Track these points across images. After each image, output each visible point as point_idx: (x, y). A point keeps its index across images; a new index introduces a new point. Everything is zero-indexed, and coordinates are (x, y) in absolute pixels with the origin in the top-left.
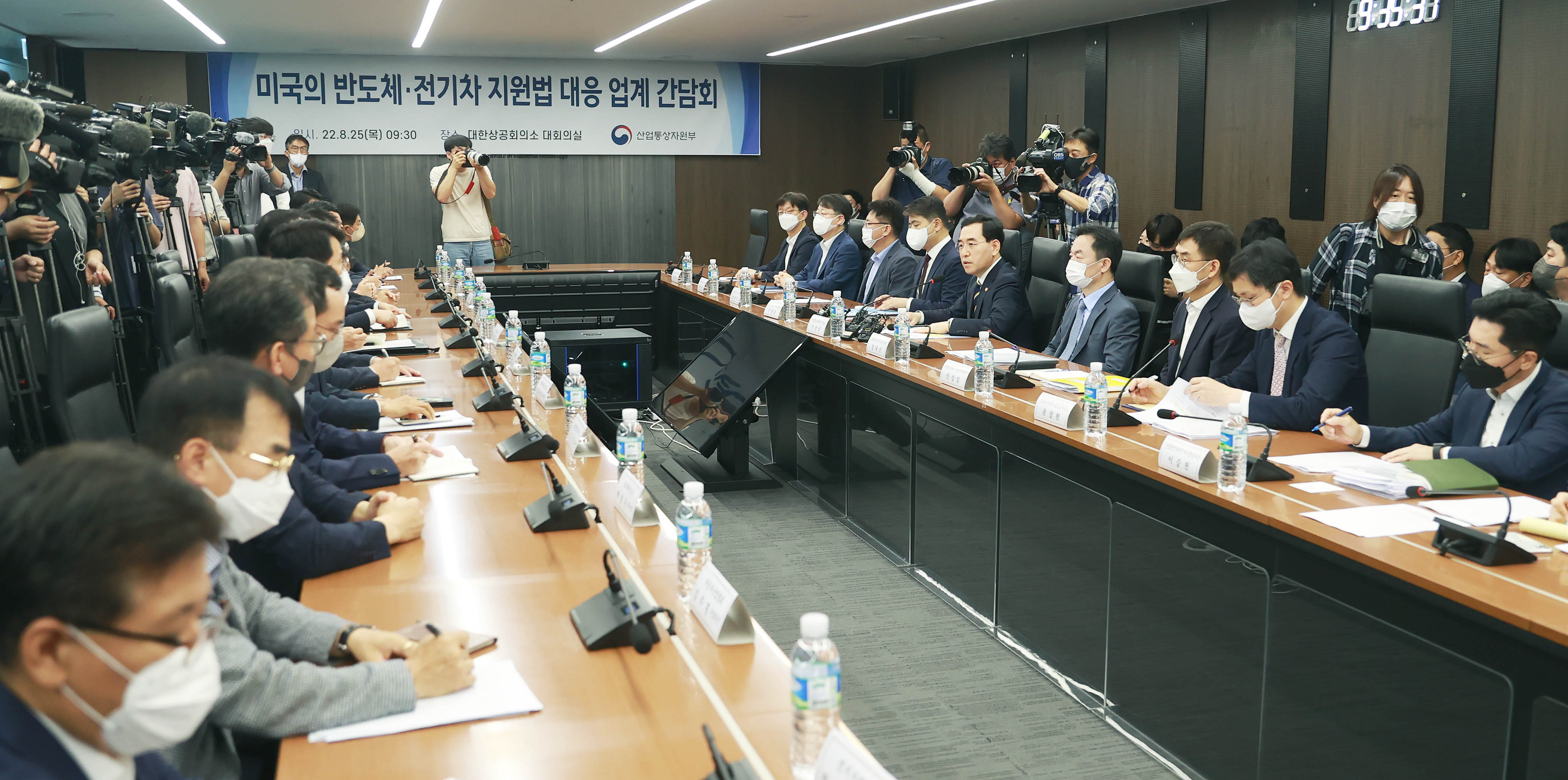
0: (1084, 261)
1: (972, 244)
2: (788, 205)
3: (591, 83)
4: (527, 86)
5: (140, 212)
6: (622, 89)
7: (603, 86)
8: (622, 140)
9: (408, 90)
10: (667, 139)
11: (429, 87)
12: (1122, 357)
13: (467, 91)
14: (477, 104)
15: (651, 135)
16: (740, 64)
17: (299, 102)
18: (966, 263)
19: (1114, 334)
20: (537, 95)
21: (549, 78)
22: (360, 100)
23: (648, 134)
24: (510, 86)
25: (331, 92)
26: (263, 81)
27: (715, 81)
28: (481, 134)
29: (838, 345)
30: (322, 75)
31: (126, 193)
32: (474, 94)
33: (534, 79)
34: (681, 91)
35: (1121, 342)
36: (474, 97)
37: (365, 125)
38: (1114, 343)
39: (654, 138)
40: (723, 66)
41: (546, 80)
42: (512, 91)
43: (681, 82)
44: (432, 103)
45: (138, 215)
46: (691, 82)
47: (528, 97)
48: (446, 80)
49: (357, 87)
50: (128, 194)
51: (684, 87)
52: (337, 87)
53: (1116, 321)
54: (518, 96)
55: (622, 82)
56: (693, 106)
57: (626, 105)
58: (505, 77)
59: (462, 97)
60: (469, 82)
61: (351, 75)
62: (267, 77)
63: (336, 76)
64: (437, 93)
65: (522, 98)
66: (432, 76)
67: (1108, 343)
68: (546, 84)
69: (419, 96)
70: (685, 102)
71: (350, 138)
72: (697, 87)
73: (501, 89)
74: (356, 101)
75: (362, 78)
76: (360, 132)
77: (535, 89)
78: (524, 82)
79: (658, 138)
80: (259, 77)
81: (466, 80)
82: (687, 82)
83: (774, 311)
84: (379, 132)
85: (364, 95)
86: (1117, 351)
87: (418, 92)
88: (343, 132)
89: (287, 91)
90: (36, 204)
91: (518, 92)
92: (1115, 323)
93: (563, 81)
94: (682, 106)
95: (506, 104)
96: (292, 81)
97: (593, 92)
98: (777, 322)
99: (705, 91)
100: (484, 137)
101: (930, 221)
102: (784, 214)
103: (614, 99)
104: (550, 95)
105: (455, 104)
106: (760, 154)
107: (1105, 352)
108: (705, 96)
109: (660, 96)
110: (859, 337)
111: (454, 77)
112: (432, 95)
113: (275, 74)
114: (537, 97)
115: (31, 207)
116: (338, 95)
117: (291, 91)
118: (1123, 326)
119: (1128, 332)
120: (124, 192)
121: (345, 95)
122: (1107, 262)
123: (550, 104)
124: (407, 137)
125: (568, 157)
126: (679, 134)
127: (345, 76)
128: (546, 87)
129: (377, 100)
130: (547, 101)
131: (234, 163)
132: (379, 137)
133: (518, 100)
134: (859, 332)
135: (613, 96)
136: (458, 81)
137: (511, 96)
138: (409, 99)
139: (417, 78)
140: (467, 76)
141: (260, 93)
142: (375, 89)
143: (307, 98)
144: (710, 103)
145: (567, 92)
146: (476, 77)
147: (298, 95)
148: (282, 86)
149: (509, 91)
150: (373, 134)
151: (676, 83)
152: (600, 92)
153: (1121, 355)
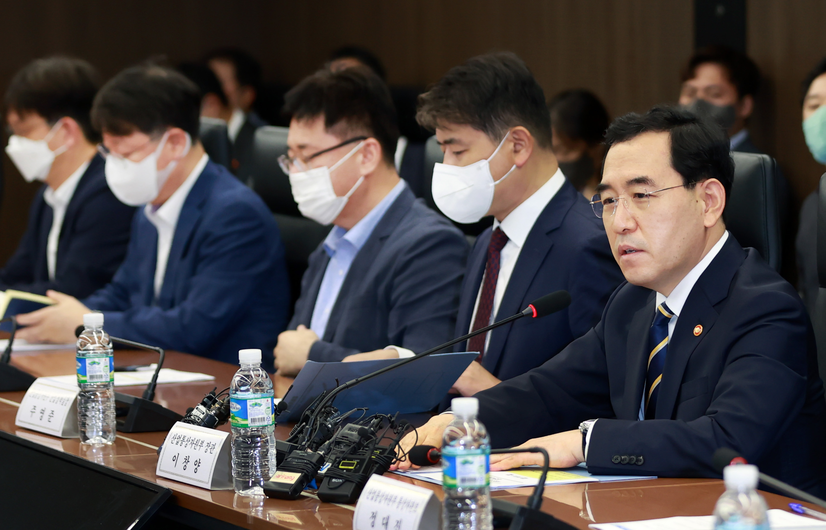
1: (640, 196)
18: (625, 252)
29: (258, 512)
83: (47, 413)
98: (58, 446)
101: (497, 138)
110: (324, 488)
134: (323, 471)
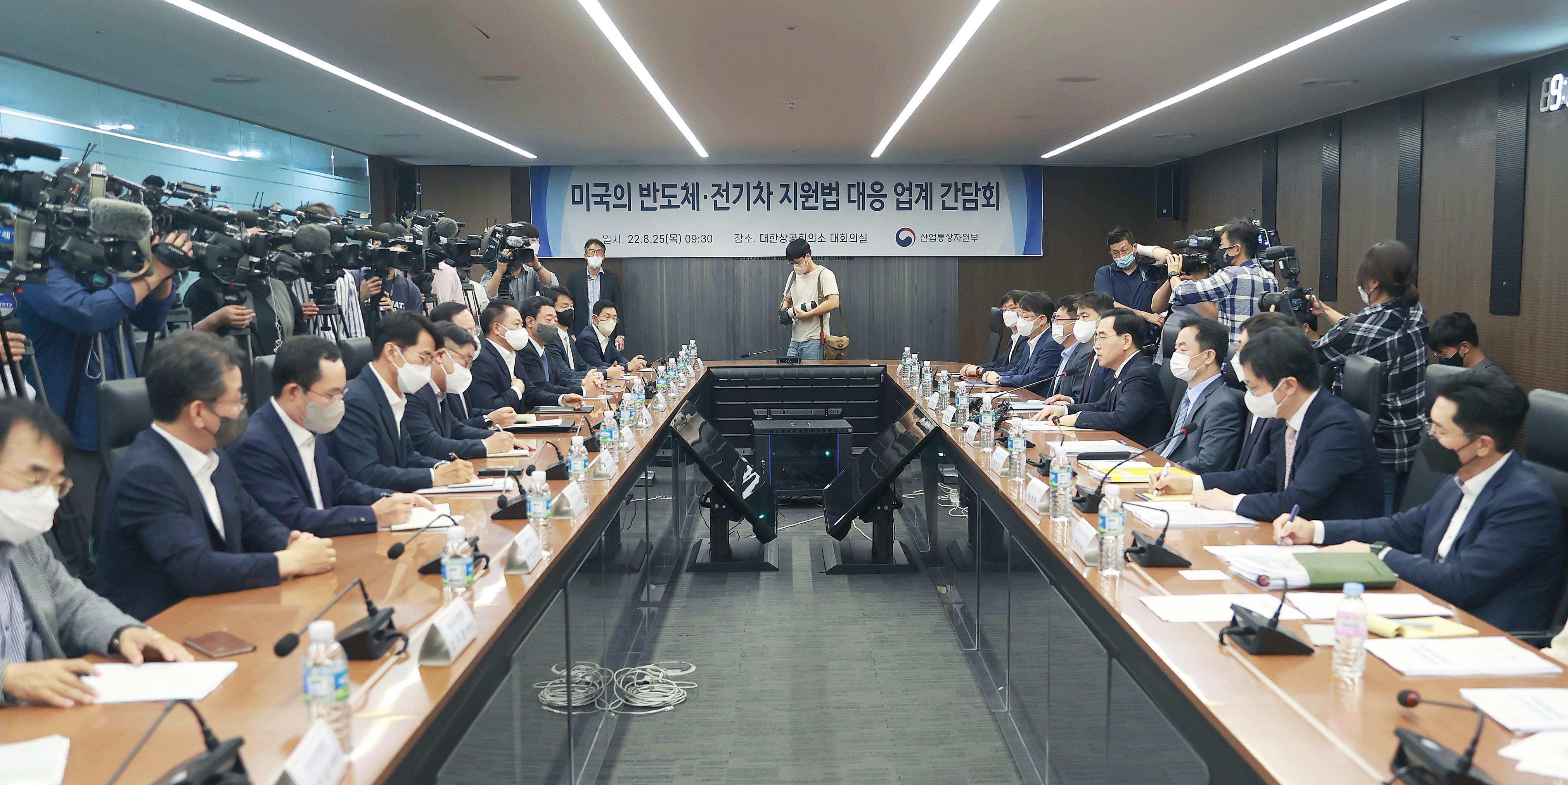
0: (1187, 353)
2: (1011, 302)
3: (877, 187)
4: (816, 191)
5: (382, 306)
6: (907, 193)
7: (889, 190)
8: (906, 242)
9: (706, 197)
10: (949, 240)
11: (725, 194)
12: (1214, 451)
13: (759, 197)
14: (769, 209)
15: (934, 238)
16: (1023, 166)
17: (608, 210)
19: (1210, 427)
20: (825, 200)
21: (837, 183)
22: (662, 207)
23: (931, 236)
24: (800, 192)
25: (636, 200)
26: (577, 191)
27: (998, 184)
28: (772, 238)
30: (629, 184)
31: (371, 290)
32: (766, 200)
33: (823, 184)
34: (964, 194)
35: (1215, 435)
36: (766, 203)
37: (666, 230)
38: (1208, 436)
39: (938, 240)
40: (1006, 168)
41: (834, 186)
42: (802, 196)
43: (964, 185)
44: (728, 209)
45: (381, 309)
46: (974, 185)
47: (816, 202)
48: (741, 187)
49: (659, 194)
50: (373, 291)
51: (967, 190)
52: (642, 195)
53: (1212, 414)
54: (807, 201)
55: (907, 186)
56: (976, 208)
57: (910, 208)
58: (795, 184)
59: (755, 203)
60: (761, 189)
61: (655, 184)
62: (580, 187)
63: (641, 185)
64: (732, 199)
65: (811, 202)
66: (727, 184)
67: (1204, 436)
68: (834, 189)
69: (715, 202)
70: (968, 205)
71: (653, 242)
72: (980, 190)
73: (791, 195)
74: (658, 208)
75: (664, 186)
76: (662, 237)
77: (823, 194)
78: (813, 188)
79: (941, 240)
80: (574, 187)
81: (759, 187)
82: (970, 185)
84: (678, 236)
85: (665, 202)
86: (1210, 445)
87: (715, 199)
88: (646, 237)
89: (598, 199)
90: (238, 296)
91: (807, 197)
92: (1210, 416)
93: (850, 186)
94: (965, 208)
95: (796, 209)
96: (602, 190)
97: (878, 196)
99: (988, 194)
100: (774, 240)
101: (1099, 314)
102: (1007, 311)
103: (898, 202)
104: (837, 200)
105: (749, 209)
106: (1042, 255)
107: (1200, 446)
108: (988, 199)
109: (943, 199)
111: (748, 184)
112: (728, 201)
113: (587, 185)
114: (825, 202)
115: (234, 298)
116: (643, 202)
117: (601, 199)
118: (1217, 420)
119: (1224, 425)
120: (370, 288)
121: (649, 202)
122: (1211, 354)
123: (837, 208)
124: (704, 240)
125: (855, 259)
126: (962, 236)
127: (649, 185)
128: (834, 192)
129: (678, 207)
130: (835, 206)
131: (505, 264)
132: (678, 241)
133: (807, 205)
135: (898, 200)
136: (751, 188)
137: (800, 201)
138: (706, 205)
139: (713, 186)
140: (759, 183)
141: (574, 202)
142: (675, 196)
143: (615, 206)
144: (993, 205)
145: (854, 197)
146: (768, 184)
147: (607, 203)
148: (593, 196)
149: (798, 196)
150: (673, 238)
151: (960, 187)
152: (885, 196)
153: (1214, 449)
